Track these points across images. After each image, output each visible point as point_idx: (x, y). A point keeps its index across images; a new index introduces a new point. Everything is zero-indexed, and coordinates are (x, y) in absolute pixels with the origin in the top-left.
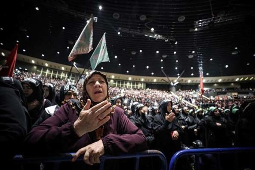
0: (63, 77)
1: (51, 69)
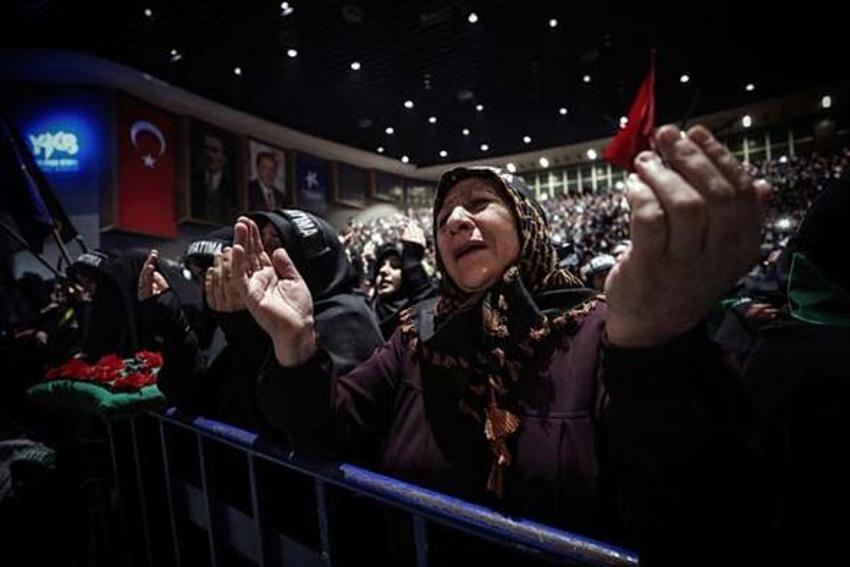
0: (598, 182)
1: (557, 170)
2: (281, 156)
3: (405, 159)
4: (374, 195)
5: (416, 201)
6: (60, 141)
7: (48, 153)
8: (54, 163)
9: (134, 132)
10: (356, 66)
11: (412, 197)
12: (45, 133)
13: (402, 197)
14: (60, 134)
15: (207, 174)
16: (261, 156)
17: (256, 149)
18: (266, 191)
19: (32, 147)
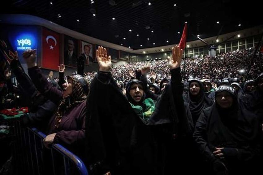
0: (190, 55)
2: (91, 46)
3: (129, 47)
4: (120, 58)
5: (133, 60)
6: (26, 42)
7: (23, 45)
8: (24, 48)
9: (47, 39)
10: (114, 19)
11: (132, 59)
12: (21, 39)
13: (128, 58)
14: (26, 40)
15: (69, 52)
16: (85, 46)
17: (84, 44)
18: (86, 57)
19: (18, 43)
